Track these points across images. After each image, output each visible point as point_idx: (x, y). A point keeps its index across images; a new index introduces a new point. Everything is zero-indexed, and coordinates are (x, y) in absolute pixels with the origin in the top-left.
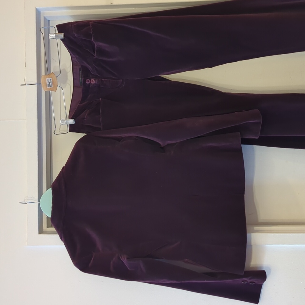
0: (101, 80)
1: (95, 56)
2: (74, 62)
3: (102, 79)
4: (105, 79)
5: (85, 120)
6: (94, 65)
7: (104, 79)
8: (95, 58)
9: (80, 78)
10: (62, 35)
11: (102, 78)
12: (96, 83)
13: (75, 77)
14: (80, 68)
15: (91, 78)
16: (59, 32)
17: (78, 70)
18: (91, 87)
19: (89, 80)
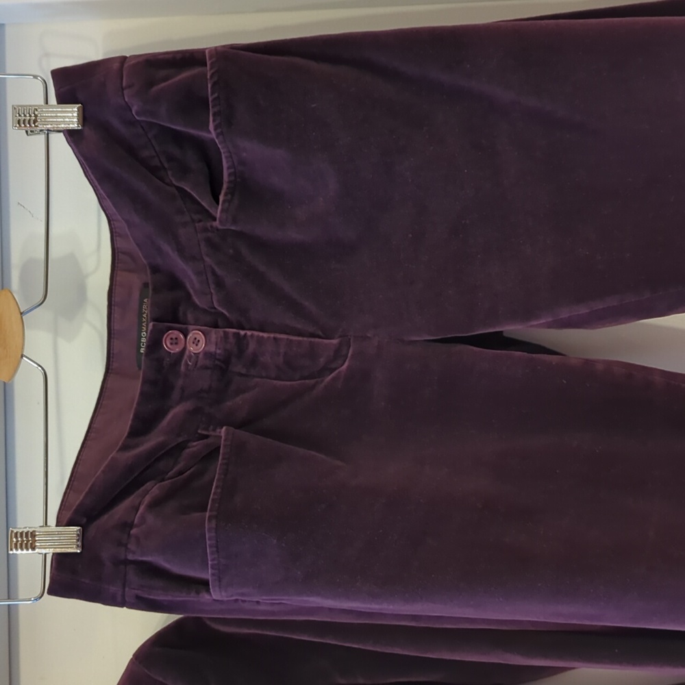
0: (239, 334)
1: (218, 215)
2: (121, 256)
3: (242, 333)
4: (256, 333)
5: (134, 531)
6: (207, 259)
7: (249, 333)
8: (216, 224)
9: (140, 331)
10: (70, 116)
11: (243, 329)
12: (212, 349)
13: (116, 327)
14: (146, 285)
15: (191, 327)
16: (63, 99)
17: (136, 294)
18: (183, 368)
19: (182, 336)
